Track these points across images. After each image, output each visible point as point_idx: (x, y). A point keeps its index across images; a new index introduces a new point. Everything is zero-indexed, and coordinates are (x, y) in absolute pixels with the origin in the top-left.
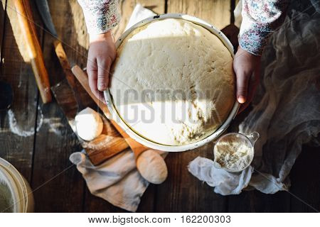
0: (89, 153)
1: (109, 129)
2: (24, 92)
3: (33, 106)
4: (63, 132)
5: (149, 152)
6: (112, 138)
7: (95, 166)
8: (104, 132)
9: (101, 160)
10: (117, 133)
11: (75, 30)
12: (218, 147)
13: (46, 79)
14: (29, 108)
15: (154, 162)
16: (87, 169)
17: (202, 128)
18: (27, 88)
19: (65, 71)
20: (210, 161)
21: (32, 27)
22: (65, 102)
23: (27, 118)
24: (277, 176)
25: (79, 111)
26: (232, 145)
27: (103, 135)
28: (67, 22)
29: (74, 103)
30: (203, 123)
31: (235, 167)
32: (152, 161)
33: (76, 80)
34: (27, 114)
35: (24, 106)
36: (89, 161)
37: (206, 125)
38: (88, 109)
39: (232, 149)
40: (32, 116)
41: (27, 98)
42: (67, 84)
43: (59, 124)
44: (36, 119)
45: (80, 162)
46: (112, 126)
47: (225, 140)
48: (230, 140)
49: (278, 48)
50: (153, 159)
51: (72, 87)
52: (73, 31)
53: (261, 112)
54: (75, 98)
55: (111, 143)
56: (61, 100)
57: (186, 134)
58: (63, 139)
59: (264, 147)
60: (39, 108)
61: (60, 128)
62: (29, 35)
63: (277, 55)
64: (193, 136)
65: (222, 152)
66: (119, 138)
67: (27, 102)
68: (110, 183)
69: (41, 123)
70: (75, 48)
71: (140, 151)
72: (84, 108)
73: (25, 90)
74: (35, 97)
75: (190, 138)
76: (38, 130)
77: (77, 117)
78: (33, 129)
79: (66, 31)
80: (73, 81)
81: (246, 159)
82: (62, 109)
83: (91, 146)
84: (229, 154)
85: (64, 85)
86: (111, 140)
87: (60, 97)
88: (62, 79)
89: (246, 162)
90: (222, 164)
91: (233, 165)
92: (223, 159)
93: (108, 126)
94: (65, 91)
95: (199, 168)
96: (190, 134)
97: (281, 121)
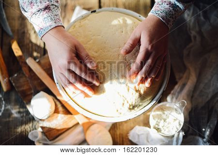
0: (45, 130)
1: (60, 109)
4: (22, 115)
5: (95, 126)
6: (63, 115)
7: (50, 141)
8: (56, 111)
9: (55, 135)
10: (67, 112)
11: (28, 31)
12: (153, 116)
13: (5, 72)
15: (100, 134)
17: (139, 100)
19: (20, 63)
20: (147, 129)
22: (22, 89)
24: (203, 138)
25: (34, 95)
26: (164, 113)
27: (56, 114)
28: (21, 25)
29: (30, 89)
30: (140, 95)
31: (169, 131)
32: (98, 133)
33: (30, 70)
36: (45, 137)
37: (142, 97)
38: (42, 93)
39: (164, 116)
42: (23, 73)
43: (18, 110)
45: (38, 139)
46: (63, 106)
47: (158, 109)
48: (162, 109)
49: (193, 33)
51: (27, 76)
52: (26, 31)
53: (184, 85)
54: (31, 85)
55: (63, 120)
56: (18, 87)
58: (22, 120)
61: (19, 112)
63: (192, 39)
65: (157, 119)
66: (69, 116)
70: (29, 45)
71: (88, 126)
72: (38, 92)
75: (130, 109)
79: (20, 32)
80: (27, 71)
81: (178, 124)
82: (20, 95)
83: (46, 124)
84: (163, 121)
85: (21, 75)
86: (62, 118)
87: (18, 85)
88: (19, 70)
89: (178, 127)
90: (158, 130)
91: (167, 130)
92: (158, 126)
93: (59, 105)
94: (22, 80)
95: (139, 135)
96: (130, 106)
97: (201, 91)
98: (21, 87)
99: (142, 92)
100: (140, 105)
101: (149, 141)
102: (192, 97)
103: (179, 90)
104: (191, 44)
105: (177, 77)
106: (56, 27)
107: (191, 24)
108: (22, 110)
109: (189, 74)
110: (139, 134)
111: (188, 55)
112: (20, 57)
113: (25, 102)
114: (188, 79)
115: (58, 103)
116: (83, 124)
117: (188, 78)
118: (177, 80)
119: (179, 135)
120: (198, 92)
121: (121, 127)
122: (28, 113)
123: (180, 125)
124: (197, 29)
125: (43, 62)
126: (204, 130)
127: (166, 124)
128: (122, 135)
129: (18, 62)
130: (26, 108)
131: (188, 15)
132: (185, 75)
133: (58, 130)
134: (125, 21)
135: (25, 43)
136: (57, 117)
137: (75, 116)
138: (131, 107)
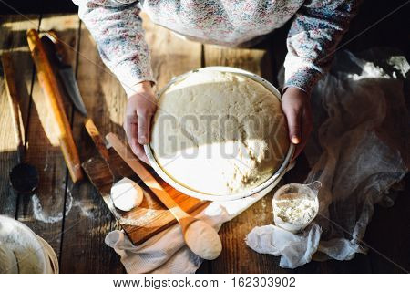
0: (129, 229)
1: (150, 201)
2: (51, 176)
3: (60, 189)
4: (96, 214)
5: (198, 222)
6: (153, 211)
7: (136, 245)
8: (144, 205)
11: (107, 108)
12: (276, 204)
13: (76, 156)
14: (56, 191)
15: (204, 234)
16: (126, 251)
17: (256, 170)
18: (54, 171)
19: (97, 146)
20: (271, 226)
21: (61, 105)
22: (98, 177)
23: (54, 203)
24: (350, 238)
25: (115, 182)
26: (292, 201)
27: (144, 209)
28: (98, 102)
29: (110, 177)
30: (257, 164)
32: (202, 233)
34: (54, 198)
35: (51, 190)
36: (129, 242)
37: (261, 167)
38: (125, 179)
39: (292, 204)
40: (60, 200)
41: (54, 181)
43: (90, 207)
44: (65, 203)
45: (117, 242)
50: (204, 231)
54: (111, 171)
55: (153, 217)
56: (92, 175)
57: (240, 178)
58: (96, 222)
60: (68, 190)
61: (92, 210)
62: (58, 113)
63: (329, 114)
64: (247, 181)
65: (282, 207)
66: (162, 211)
67: (54, 185)
68: (155, 265)
69: (70, 206)
71: (188, 222)
73: (52, 173)
74: (64, 179)
75: (244, 183)
76: (66, 214)
77: (114, 189)
78: (61, 214)
79: (97, 110)
81: (311, 211)
83: (130, 222)
84: (290, 208)
85: (98, 160)
86: (153, 214)
87: (92, 173)
88: (95, 154)
90: (285, 219)
92: (285, 214)
93: (149, 198)
94: (98, 167)
95: (259, 237)
96: (244, 178)
97: (344, 178)
98: (97, 175)
99: (259, 160)
100: (257, 179)
101: (274, 243)
102: (333, 187)
104: (328, 121)
107: (327, 96)
108: (96, 207)
109: (327, 155)
110: (260, 234)
111: (325, 134)
112: (97, 137)
114: (326, 162)
115: (147, 195)
118: (311, 166)
120: (339, 180)
123: (314, 211)
128: (236, 240)
129: (94, 145)
131: (323, 86)
133: (146, 229)
135: (104, 123)
136: (145, 213)
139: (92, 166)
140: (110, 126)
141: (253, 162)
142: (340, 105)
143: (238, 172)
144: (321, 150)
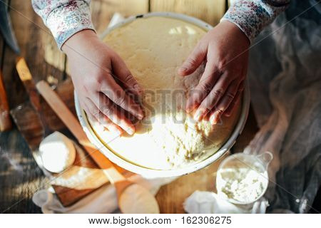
0: (59, 190)
1: (83, 159)
4: (25, 167)
6: (86, 169)
7: (66, 206)
8: (77, 162)
9: (73, 199)
11: (41, 46)
12: (222, 174)
16: (56, 212)
17: (202, 145)
19: (28, 91)
20: (213, 194)
22: (28, 127)
26: (238, 171)
27: (76, 167)
28: (32, 37)
29: (40, 128)
30: (204, 138)
31: (245, 197)
32: (138, 199)
33: (42, 99)
36: (57, 202)
37: (207, 141)
38: (57, 134)
39: (239, 176)
42: (31, 106)
43: (19, 160)
45: (46, 204)
46: (87, 154)
49: (285, 59)
51: (36, 108)
52: (39, 46)
53: (269, 133)
54: (41, 122)
55: (86, 177)
56: (22, 125)
58: (25, 176)
59: (278, 175)
61: (21, 164)
64: (192, 156)
65: (227, 179)
66: (96, 171)
70: (42, 65)
71: (123, 186)
72: (51, 132)
75: (187, 158)
77: (43, 147)
79: (31, 47)
80: (38, 103)
81: (259, 187)
82: (23, 136)
83: (60, 181)
84: (236, 181)
85: (27, 108)
86: (85, 173)
87: (22, 122)
88: (25, 100)
89: (259, 191)
90: (229, 194)
91: (242, 195)
92: (230, 188)
94: (28, 115)
95: (199, 205)
96: (188, 153)
97: (295, 143)
98: (26, 124)
99: (207, 133)
100: (203, 154)
102: (281, 151)
103: (261, 140)
104: (281, 75)
105: (259, 121)
106: (83, 30)
107: (282, 46)
108: (25, 160)
109: (278, 116)
110: (200, 201)
111: (277, 90)
112: (28, 82)
113: (31, 147)
115: (80, 151)
116: (117, 184)
117: (275, 123)
118: (259, 125)
119: (260, 206)
120: (289, 145)
121: (173, 192)
122: (34, 165)
123: (262, 188)
124: (291, 53)
125: (61, 90)
126: (298, 201)
127: (241, 186)
128: (174, 204)
129: (24, 89)
130: (32, 157)
132: (271, 119)
133: (78, 191)
134: (185, 31)
135: (37, 63)
136: (77, 172)
137: (105, 171)
138: (189, 156)
139: (21, 113)
140: (44, 66)
141: (199, 136)
142: (295, 58)
143: (182, 146)
144: (272, 108)
